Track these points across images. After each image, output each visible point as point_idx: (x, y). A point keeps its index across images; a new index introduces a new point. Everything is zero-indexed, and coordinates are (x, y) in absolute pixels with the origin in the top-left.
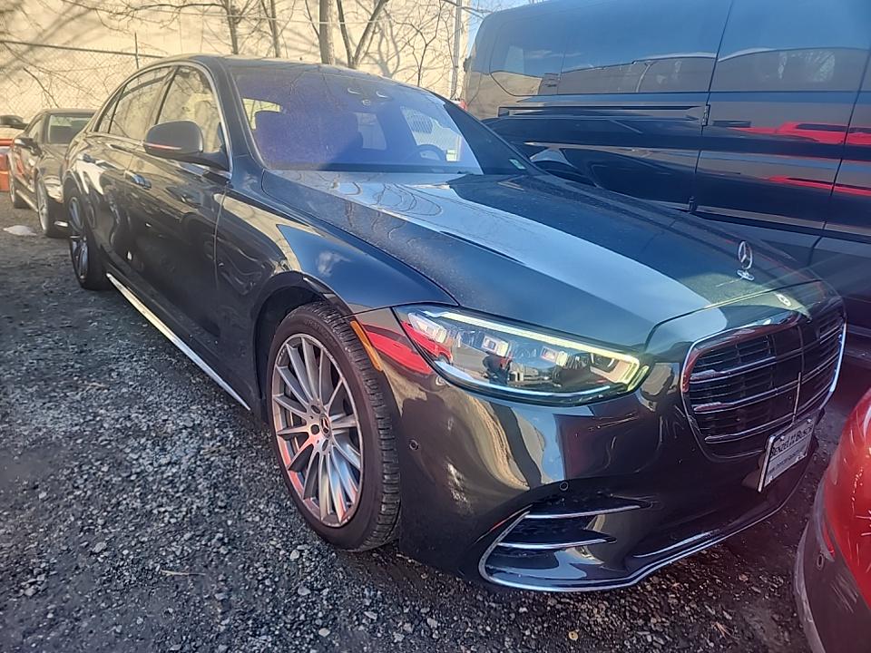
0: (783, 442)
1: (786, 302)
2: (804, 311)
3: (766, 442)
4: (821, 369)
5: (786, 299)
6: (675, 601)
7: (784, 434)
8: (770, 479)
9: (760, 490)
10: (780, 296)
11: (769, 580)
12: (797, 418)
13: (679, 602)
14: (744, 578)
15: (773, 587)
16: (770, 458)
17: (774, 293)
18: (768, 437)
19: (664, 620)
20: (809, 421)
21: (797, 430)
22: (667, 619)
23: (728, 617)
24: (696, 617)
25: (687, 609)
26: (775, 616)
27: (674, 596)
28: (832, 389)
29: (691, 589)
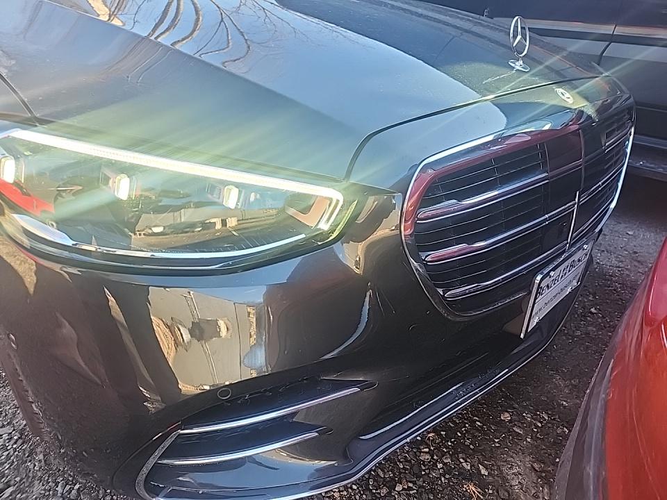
0: (552, 279)
1: (568, 98)
2: (590, 110)
3: (531, 283)
4: (603, 184)
5: (567, 95)
6: (428, 457)
7: (553, 270)
8: (535, 321)
9: (522, 336)
10: (560, 90)
11: (532, 418)
12: (571, 246)
13: (432, 458)
14: (506, 417)
15: (537, 427)
16: (536, 299)
17: (554, 86)
18: (535, 276)
19: (410, 485)
20: (585, 247)
21: (570, 261)
22: (414, 483)
23: (484, 472)
24: (447, 476)
25: (440, 466)
26: (536, 465)
27: (427, 450)
28: (613, 205)
29: (448, 438)
